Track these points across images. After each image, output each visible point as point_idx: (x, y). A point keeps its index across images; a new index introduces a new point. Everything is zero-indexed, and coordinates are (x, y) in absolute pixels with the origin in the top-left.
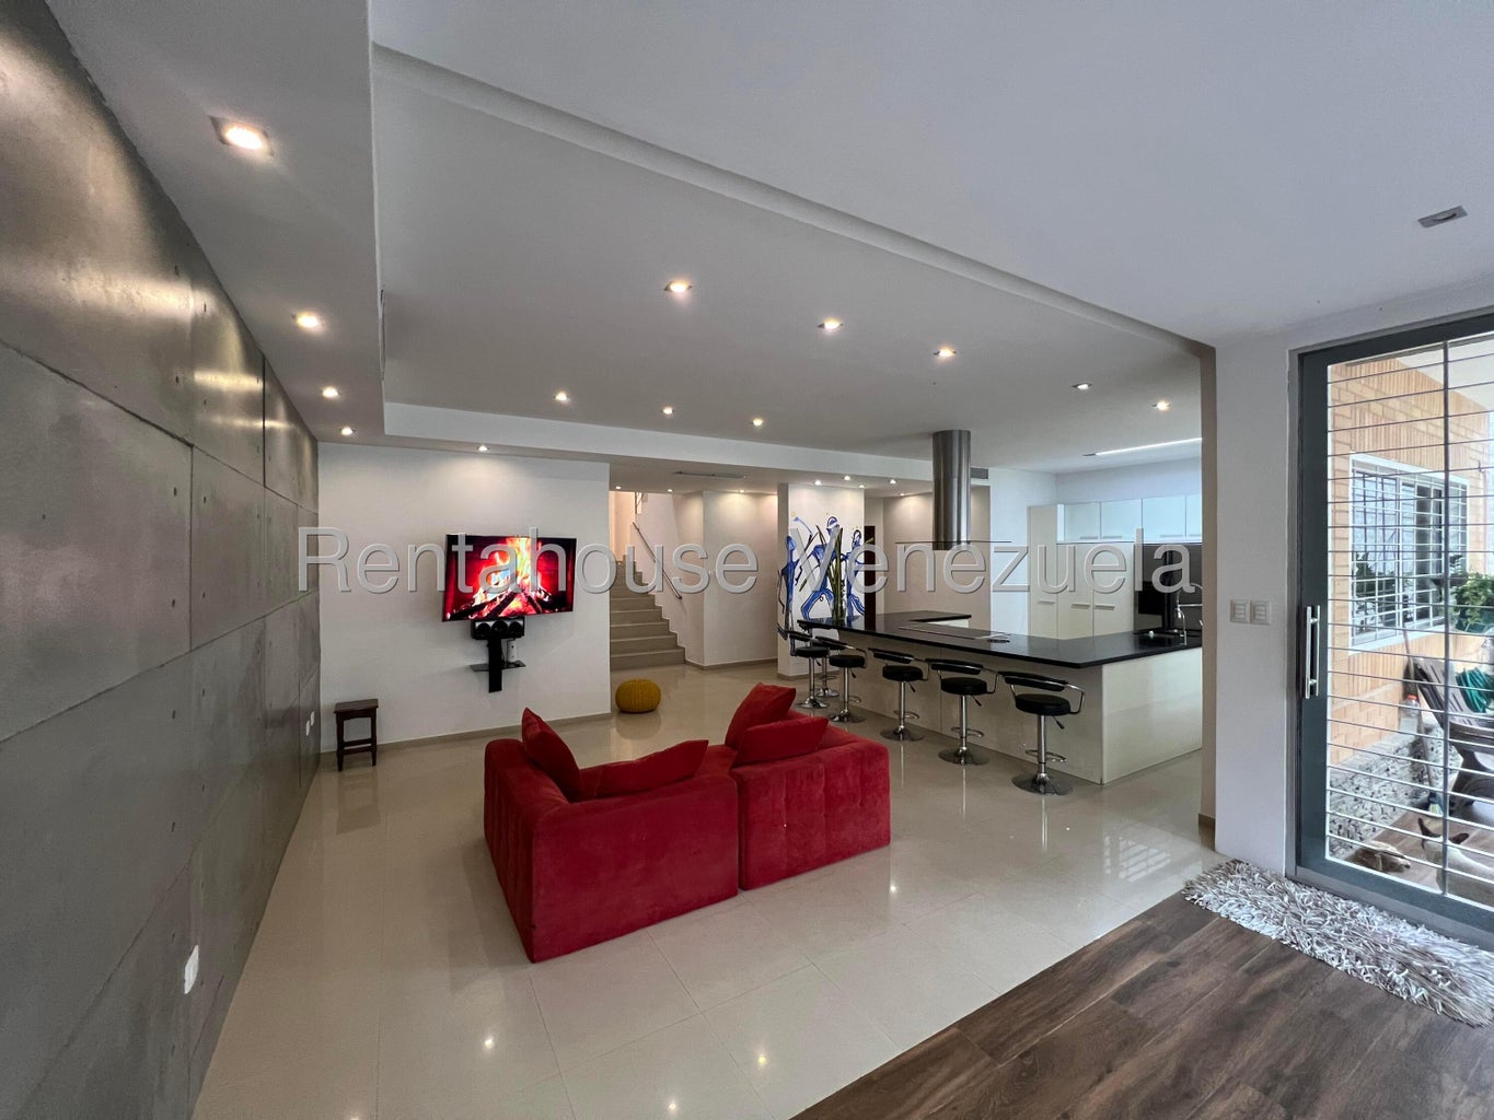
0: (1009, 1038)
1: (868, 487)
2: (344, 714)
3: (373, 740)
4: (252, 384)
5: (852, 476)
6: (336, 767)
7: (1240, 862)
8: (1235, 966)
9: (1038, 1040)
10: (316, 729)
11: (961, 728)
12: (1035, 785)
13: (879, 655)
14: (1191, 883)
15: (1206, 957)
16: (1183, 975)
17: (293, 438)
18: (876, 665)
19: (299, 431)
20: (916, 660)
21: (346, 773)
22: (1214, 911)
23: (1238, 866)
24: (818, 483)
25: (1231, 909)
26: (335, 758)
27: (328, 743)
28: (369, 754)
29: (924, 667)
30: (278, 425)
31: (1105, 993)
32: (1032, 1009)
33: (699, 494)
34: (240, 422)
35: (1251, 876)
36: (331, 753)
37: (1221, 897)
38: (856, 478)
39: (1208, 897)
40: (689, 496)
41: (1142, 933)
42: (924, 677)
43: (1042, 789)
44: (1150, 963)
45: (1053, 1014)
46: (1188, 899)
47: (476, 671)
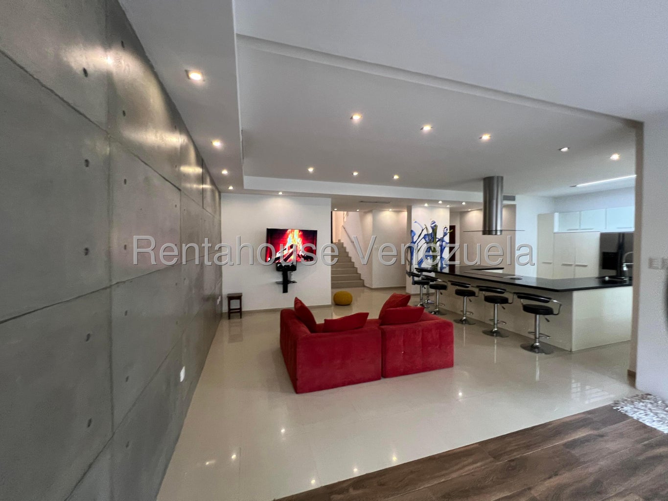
0: (505, 453)
1: (452, 206)
2: (231, 298)
3: (240, 309)
4: (199, 170)
5: (443, 201)
6: (228, 318)
7: (651, 395)
8: (638, 442)
9: (519, 456)
10: (221, 302)
11: (494, 320)
12: (532, 348)
13: (454, 284)
14: (618, 401)
15: (621, 435)
16: (606, 441)
17: (213, 191)
18: (452, 289)
19: (214, 188)
20: (472, 287)
21: (232, 321)
22: (630, 416)
23: (649, 397)
24: (426, 205)
25: (640, 416)
26: (227, 315)
27: (225, 309)
28: (239, 314)
29: (476, 290)
30: (207, 186)
31: (559, 442)
32: (519, 443)
33: (371, 211)
34: (195, 186)
35: (656, 402)
36: (226, 313)
37: (636, 410)
38: (445, 202)
39: (627, 409)
40: (366, 213)
41: (585, 420)
42: (476, 295)
43: (536, 350)
44: (588, 433)
45: (528, 447)
46: (615, 408)
47: (278, 284)
